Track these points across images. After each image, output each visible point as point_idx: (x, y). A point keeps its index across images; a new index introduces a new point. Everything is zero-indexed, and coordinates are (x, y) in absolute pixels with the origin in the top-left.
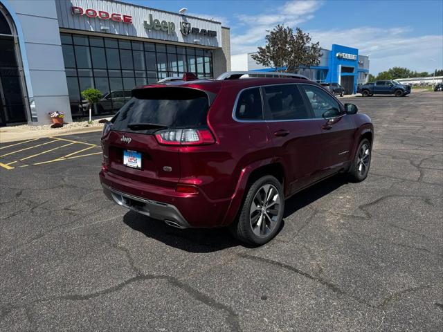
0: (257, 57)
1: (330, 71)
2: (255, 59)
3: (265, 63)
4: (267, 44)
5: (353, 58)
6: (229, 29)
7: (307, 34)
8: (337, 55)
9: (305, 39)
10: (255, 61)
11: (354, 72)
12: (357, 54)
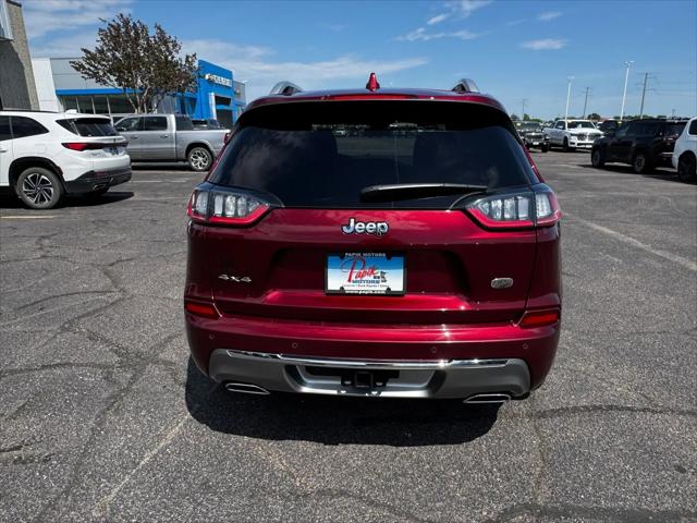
0: (82, 66)
1: (198, 100)
2: (77, 69)
3: (99, 79)
4: (99, 45)
5: (228, 84)
6: (20, 6)
7: (173, 38)
8: (207, 77)
9: (170, 45)
10: (79, 74)
11: (231, 104)
12: (231, 78)
